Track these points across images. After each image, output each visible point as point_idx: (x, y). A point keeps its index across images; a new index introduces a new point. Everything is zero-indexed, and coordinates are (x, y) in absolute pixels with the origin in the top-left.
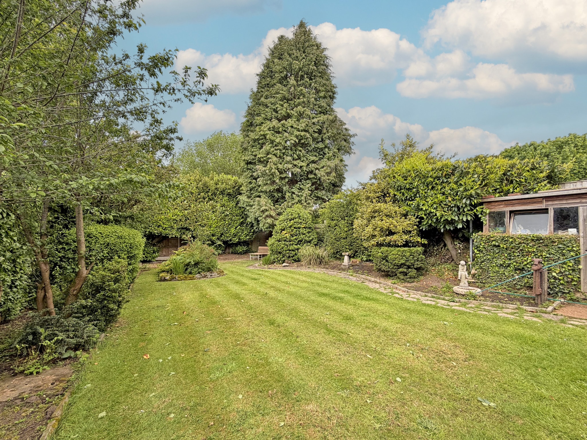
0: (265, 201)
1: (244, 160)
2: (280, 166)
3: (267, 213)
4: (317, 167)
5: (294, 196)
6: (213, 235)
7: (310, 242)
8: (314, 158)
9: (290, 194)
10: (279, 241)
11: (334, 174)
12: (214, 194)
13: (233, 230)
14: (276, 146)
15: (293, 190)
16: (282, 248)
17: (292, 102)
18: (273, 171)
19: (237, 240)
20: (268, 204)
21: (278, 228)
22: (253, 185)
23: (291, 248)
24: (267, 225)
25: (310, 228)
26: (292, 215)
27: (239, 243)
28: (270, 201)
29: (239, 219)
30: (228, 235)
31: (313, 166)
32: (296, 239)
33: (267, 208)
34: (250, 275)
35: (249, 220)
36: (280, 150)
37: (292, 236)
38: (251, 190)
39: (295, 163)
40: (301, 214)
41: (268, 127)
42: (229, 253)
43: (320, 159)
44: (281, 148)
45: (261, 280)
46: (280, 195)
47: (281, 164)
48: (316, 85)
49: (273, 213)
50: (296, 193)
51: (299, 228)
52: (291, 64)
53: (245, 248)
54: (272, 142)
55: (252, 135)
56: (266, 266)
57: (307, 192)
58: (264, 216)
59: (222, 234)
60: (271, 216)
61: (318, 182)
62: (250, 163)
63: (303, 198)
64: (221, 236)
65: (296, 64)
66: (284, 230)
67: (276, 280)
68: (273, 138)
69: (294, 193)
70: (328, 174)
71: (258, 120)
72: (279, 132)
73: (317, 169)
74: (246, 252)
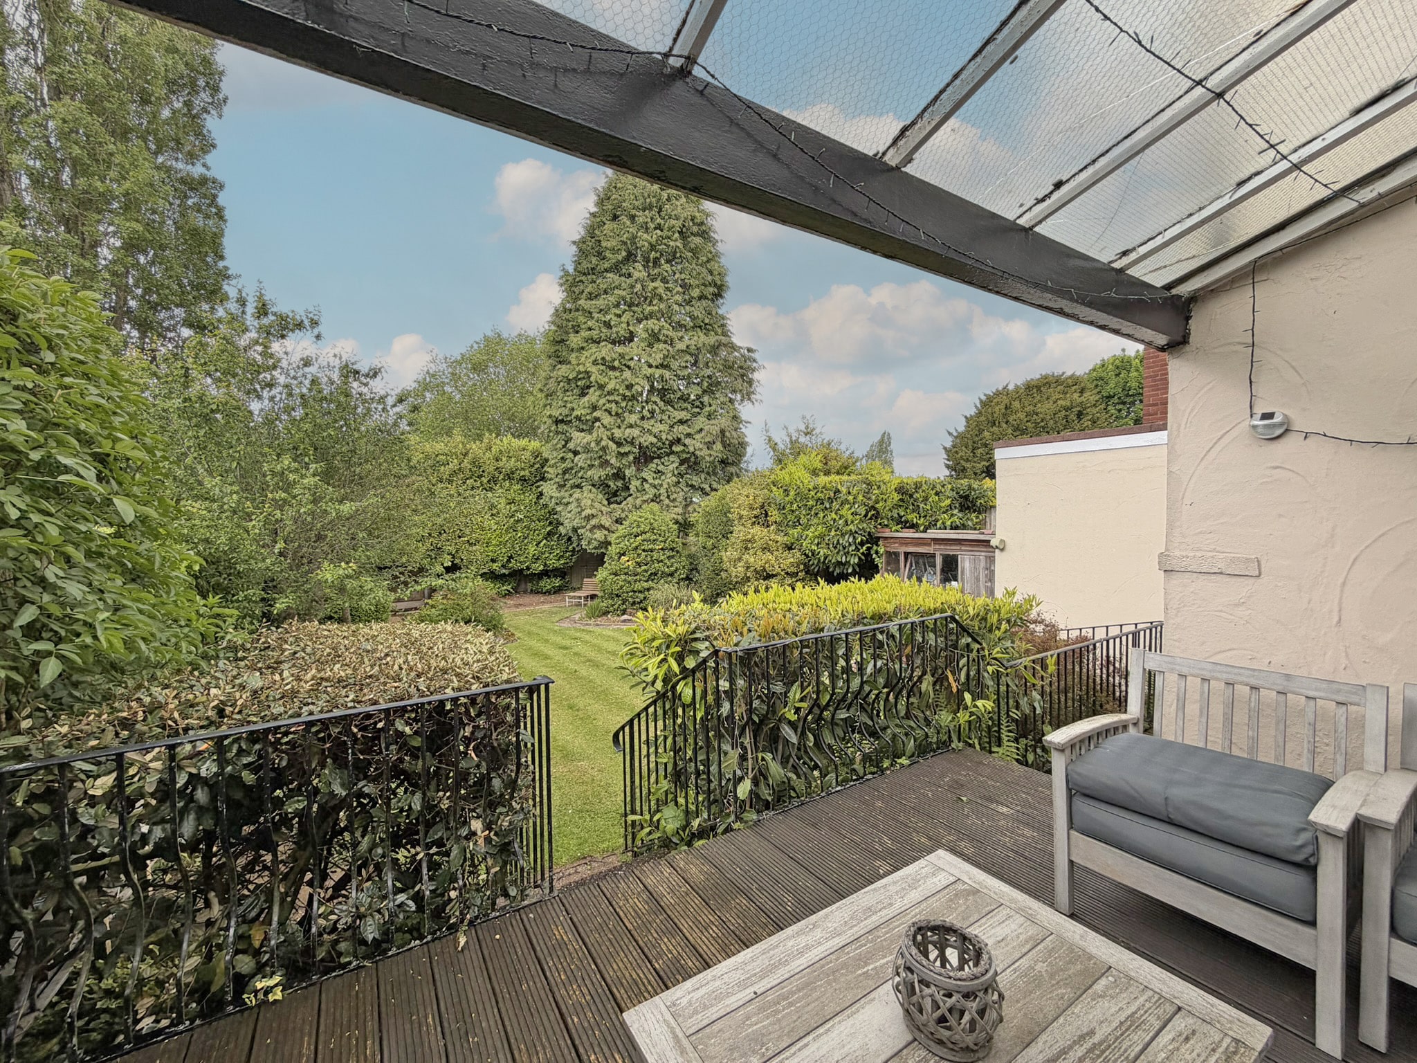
0: (590, 499)
1: (550, 416)
2: (618, 433)
3: (593, 522)
4: (689, 430)
5: (646, 486)
6: (493, 561)
7: (671, 575)
8: (683, 415)
9: (638, 483)
10: (616, 574)
11: (718, 446)
12: (494, 480)
13: (532, 549)
14: (609, 393)
15: (644, 475)
16: (622, 587)
17: (638, 309)
18: (603, 443)
19: (541, 568)
20: (596, 505)
21: (613, 550)
22: (568, 464)
23: (637, 586)
24: (595, 544)
25: (672, 549)
26: (638, 526)
27: (546, 573)
28: (600, 496)
29: (544, 527)
30: (522, 559)
31: (681, 430)
32: (646, 571)
33: (594, 512)
34: (559, 640)
35: (562, 530)
36: (617, 403)
37: (639, 564)
38: (564, 473)
39: (646, 425)
40: (655, 525)
41: (593, 358)
42: (525, 592)
43: (695, 415)
44: (618, 398)
45: (576, 649)
46: (620, 483)
47: (619, 427)
48: (683, 276)
49: (606, 521)
50: (651, 481)
51: (652, 551)
52: (634, 237)
53: (557, 582)
54: (601, 387)
55: (563, 370)
56: (591, 622)
57: (669, 479)
58: (588, 527)
59: (511, 557)
60: (601, 527)
61: (693, 459)
62: (562, 421)
63: (662, 491)
64: (509, 561)
65: (645, 239)
66: (624, 554)
67: (600, 650)
68: (603, 380)
69: (645, 480)
70: (709, 445)
71: (575, 340)
72: (613, 368)
73: (688, 435)
74: (558, 590)
